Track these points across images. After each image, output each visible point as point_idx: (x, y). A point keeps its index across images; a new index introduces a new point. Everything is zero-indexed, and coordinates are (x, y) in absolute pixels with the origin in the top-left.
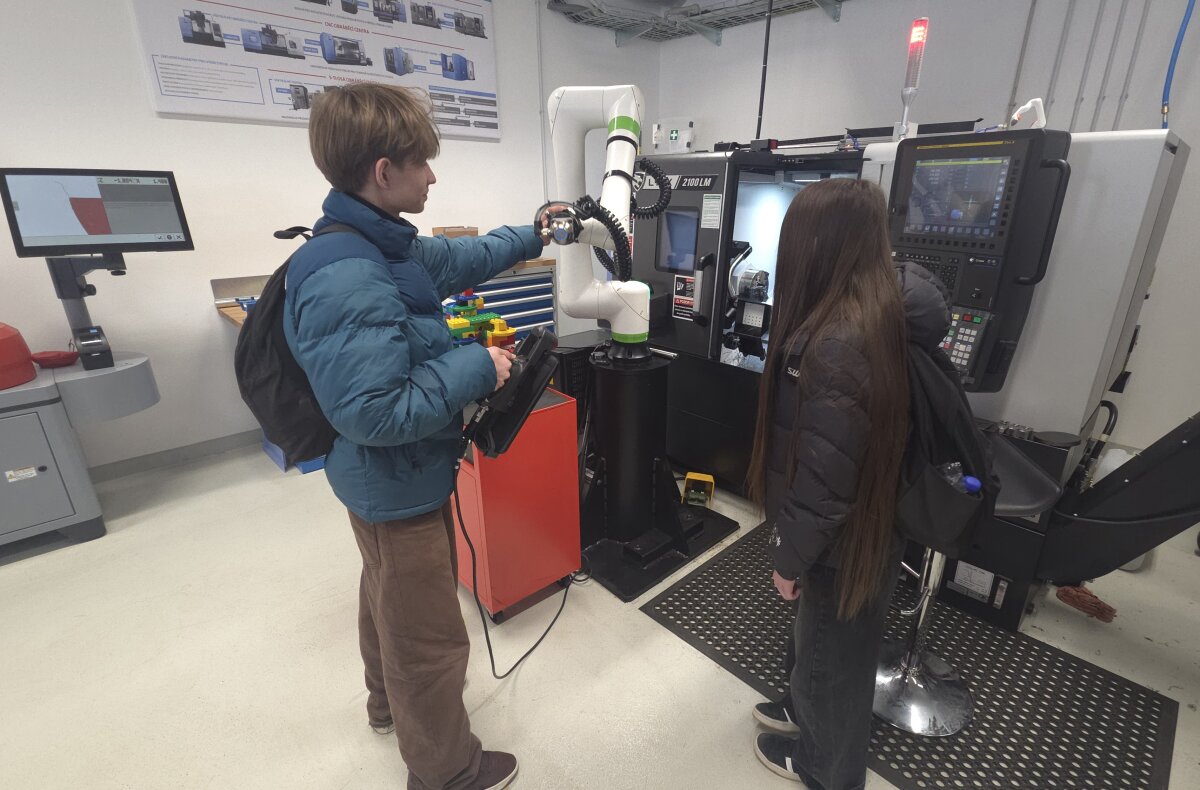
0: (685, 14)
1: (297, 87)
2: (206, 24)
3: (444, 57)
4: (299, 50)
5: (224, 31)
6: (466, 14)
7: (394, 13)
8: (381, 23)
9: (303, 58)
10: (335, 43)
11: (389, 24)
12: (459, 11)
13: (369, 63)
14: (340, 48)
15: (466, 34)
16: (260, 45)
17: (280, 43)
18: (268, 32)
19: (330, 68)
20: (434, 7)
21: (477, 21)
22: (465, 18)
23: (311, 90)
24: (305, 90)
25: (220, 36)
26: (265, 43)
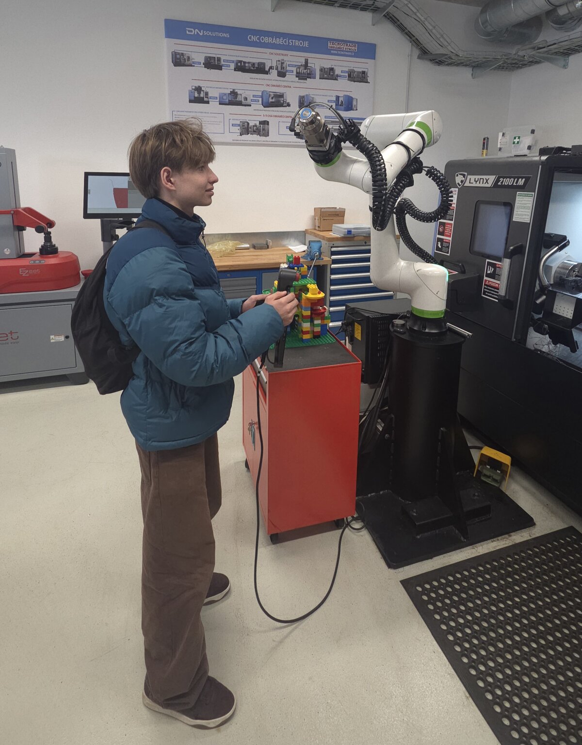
0: (533, 48)
1: (244, 123)
2: (202, 92)
3: (338, 97)
4: (249, 102)
5: (210, 95)
6: (356, 70)
7: (308, 74)
8: (300, 81)
9: (250, 106)
10: (270, 95)
11: (305, 81)
12: (352, 68)
13: (289, 105)
14: (272, 98)
15: (354, 82)
16: (227, 101)
17: (239, 98)
18: (234, 93)
19: (264, 110)
20: (335, 67)
21: (364, 72)
22: (355, 72)
23: (251, 124)
24: (248, 124)
25: (208, 98)
26: (230, 99)
